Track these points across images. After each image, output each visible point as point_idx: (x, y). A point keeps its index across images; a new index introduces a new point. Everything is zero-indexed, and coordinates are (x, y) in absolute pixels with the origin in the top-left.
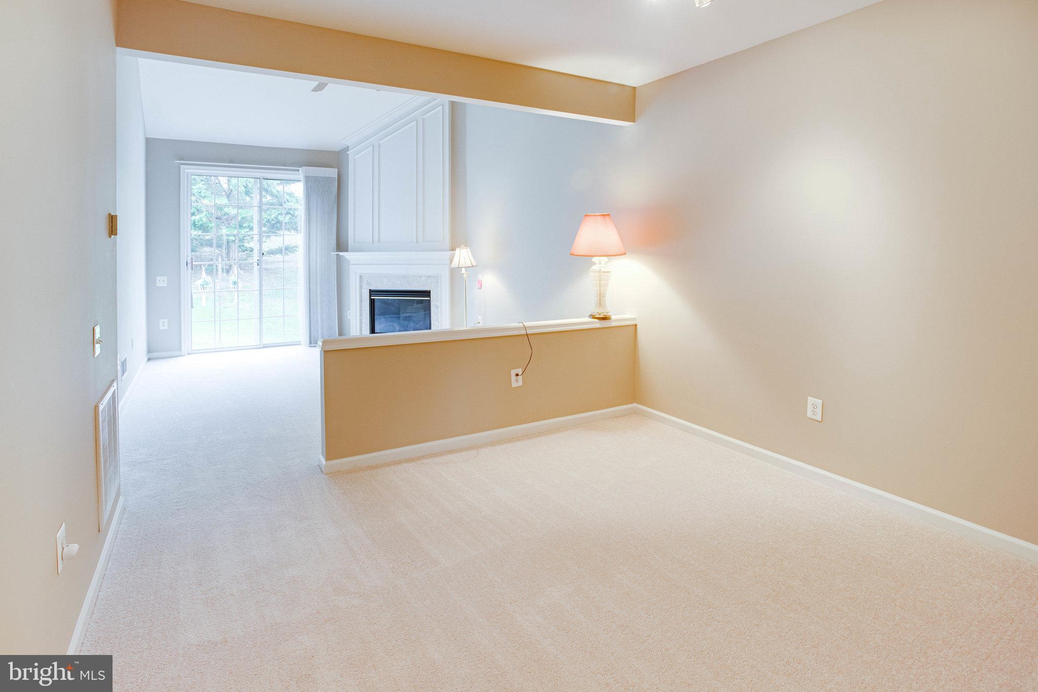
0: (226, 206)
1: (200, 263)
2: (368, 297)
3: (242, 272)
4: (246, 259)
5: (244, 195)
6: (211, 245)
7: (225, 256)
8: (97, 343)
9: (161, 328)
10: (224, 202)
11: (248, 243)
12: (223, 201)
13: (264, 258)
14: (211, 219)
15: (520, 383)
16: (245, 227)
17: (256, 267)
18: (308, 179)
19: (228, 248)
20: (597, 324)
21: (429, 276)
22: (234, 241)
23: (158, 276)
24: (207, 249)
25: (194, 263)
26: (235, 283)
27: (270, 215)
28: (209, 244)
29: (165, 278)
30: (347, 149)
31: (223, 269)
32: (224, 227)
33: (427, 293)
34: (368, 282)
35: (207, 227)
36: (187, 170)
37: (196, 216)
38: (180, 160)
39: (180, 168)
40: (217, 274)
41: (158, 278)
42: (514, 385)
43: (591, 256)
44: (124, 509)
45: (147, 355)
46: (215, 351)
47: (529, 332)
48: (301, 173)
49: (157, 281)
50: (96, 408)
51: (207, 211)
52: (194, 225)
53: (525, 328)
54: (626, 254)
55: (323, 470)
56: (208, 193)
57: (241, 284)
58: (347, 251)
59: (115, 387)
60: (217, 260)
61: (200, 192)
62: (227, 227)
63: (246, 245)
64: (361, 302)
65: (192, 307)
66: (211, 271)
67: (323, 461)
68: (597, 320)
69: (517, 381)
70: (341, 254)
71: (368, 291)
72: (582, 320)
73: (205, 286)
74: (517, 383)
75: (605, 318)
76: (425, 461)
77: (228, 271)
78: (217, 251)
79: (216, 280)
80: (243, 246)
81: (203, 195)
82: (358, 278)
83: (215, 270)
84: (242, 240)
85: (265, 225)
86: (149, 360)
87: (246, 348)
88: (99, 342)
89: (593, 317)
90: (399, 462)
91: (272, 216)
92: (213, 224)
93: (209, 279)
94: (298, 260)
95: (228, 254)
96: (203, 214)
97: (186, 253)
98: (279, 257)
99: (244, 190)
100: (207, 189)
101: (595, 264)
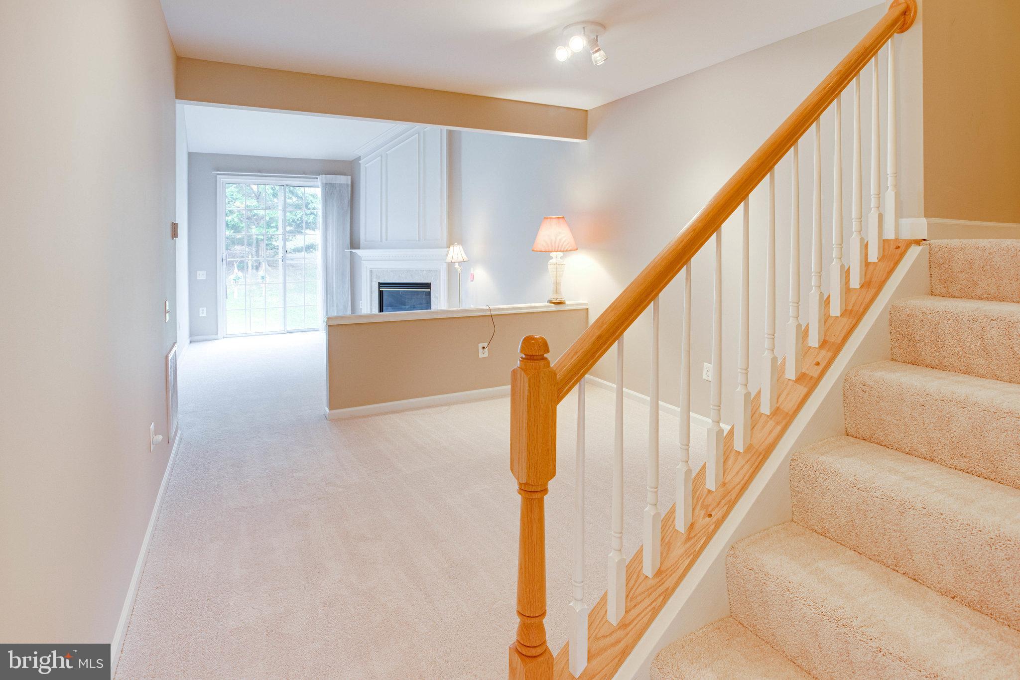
0: (256, 208)
1: (232, 259)
2: (378, 289)
3: (270, 268)
4: (274, 256)
5: (271, 197)
6: (242, 244)
7: (254, 253)
8: (167, 313)
9: (201, 315)
10: (254, 204)
11: (276, 241)
12: (253, 202)
13: (288, 255)
14: (242, 219)
15: (486, 355)
16: (273, 227)
17: (280, 263)
18: (325, 186)
19: (258, 246)
20: (553, 308)
21: (430, 271)
22: (263, 240)
23: (199, 270)
24: (238, 247)
25: (228, 260)
26: (263, 278)
27: (296, 215)
28: (240, 242)
29: (204, 272)
30: (359, 158)
31: (252, 266)
32: (253, 227)
33: (428, 286)
34: (377, 275)
35: (238, 227)
36: (222, 179)
37: (228, 217)
38: (217, 171)
39: (216, 177)
40: (247, 271)
41: (198, 272)
42: (481, 356)
43: (550, 252)
44: (181, 440)
45: (189, 338)
46: (246, 335)
47: (493, 313)
48: (320, 180)
49: (198, 276)
50: (167, 357)
51: (239, 212)
52: (227, 225)
53: (490, 310)
54: (577, 249)
55: (327, 417)
56: (240, 196)
57: (268, 279)
58: (359, 248)
59: (176, 348)
60: (248, 257)
61: (232, 195)
62: (257, 227)
63: (274, 243)
64: (372, 293)
65: (227, 298)
66: (242, 267)
67: (327, 410)
68: (553, 304)
69: (483, 353)
70: (354, 251)
71: (378, 284)
72: (542, 305)
73: (237, 280)
74: (483, 354)
75: (560, 303)
76: (407, 413)
77: (257, 268)
78: (247, 249)
79: (247, 276)
80: (271, 244)
81: (235, 198)
82: (368, 271)
83: (245, 268)
84: (270, 239)
85: (290, 225)
86: (191, 342)
87: (272, 333)
88: (168, 312)
89: (551, 302)
90: (386, 413)
91: (298, 217)
92: (244, 224)
93: (240, 274)
94: (317, 257)
95: (257, 251)
96: (235, 216)
97: (222, 252)
98: (301, 255)
99: (272, 192)
100: (238, 192)
101: (552, 258)
